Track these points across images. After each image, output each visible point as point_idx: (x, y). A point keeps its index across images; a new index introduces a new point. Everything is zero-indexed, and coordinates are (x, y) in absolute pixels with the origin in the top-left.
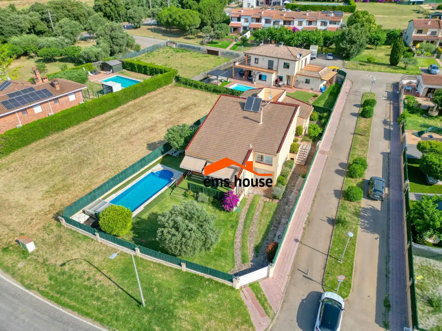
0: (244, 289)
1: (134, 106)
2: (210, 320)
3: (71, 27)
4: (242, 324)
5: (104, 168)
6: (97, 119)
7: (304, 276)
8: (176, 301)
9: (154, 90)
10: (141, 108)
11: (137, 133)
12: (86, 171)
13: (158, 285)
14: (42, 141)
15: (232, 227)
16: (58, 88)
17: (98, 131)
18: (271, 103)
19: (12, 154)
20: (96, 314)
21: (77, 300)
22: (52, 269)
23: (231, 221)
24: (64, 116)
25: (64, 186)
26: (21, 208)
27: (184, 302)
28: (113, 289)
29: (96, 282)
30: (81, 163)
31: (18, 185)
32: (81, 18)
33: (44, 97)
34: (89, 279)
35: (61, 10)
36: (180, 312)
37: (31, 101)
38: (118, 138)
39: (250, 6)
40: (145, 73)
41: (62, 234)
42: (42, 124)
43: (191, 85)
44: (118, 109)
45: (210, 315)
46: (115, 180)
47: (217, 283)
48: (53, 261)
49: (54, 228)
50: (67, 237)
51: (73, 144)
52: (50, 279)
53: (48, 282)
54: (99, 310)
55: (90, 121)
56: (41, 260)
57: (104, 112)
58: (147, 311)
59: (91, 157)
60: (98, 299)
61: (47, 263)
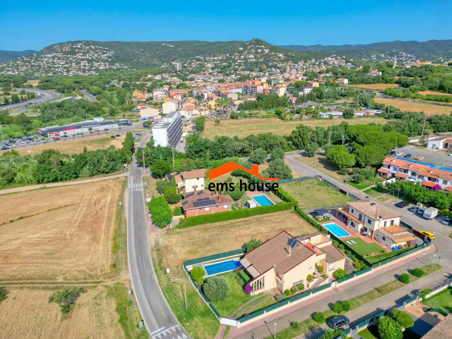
0: (223, 325)
1: (256, 219)
2: (202, 326)
3: (261, 154)
4: (211, 335)
5: (215, 250)
6: (233, 221)
7: (252, 336)
8: (197, 314)
9: (276, 211)
10: (259, 222)
11: (244, 236)
12: (208, 248)
13: (196, 306)
14: (202, 225)
15: (243, 301)
16: (220, 200)
17: (227, 229)
18: (304, 245)
19: (187, 228)
20: (172, 304)
21: (169, 296)
22: (169, 282)
23: (245, 299)
24: (216, 216)
25: (195, 251)
26: (175, 254)
27: (199, 316)
28: (182, 299)
29: (179, 294)
30: (209, 243)
31: (180, 244)
32: (274, 146)
33: (211, 204)
34: (177, 292)
35: (263, 140)
36: (195, 319)
37: (205, 205)
38: (233, 236)
39: (435, 148)
40: (280, 198)
41: (181, 271)
42: (204, 217)
43: (301, 214)
44: (246, 219)
45: (204, 325)
46: (213, 257)
47: (216, 317)
48: (172, 280)
49: (180, 268)
50: (181, 274)
51: (213, 231)
52: (167, 285)
53: (166, 286)
54: (173, 303)
55: (228, 221)
56: (168, 277)
57: (238, 218)
58: (186, 312)
59: (214, 241)
60: (175, 300)
61: (170, 279)
